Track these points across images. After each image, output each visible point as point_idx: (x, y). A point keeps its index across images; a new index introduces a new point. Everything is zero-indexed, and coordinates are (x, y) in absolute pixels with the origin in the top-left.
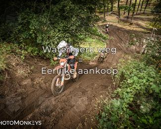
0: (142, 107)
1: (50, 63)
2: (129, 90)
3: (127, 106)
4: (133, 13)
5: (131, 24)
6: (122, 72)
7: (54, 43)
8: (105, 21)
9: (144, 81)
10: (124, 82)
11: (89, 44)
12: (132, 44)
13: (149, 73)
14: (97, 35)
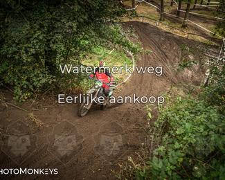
0: (196, 168)
2: (177, 145)
3: (173, 168)
4: (189, 5)
5: (184, 26)
8: (134, 14)
9: (202, 128)
12: (185, 66)
13: (209, 116)
14: (119, 43)
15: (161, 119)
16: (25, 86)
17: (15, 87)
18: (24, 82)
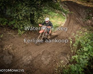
1: (18, 32)
2: (84, 57)
3: (82, 70)
6: (79, 42)
7: (21, 15)
10: (81, 50)
11: (52, 17)
14: (59, 10)
15: (77, 43)
16: (22, 29)
17: (19, 29)
18: (22, 27)
